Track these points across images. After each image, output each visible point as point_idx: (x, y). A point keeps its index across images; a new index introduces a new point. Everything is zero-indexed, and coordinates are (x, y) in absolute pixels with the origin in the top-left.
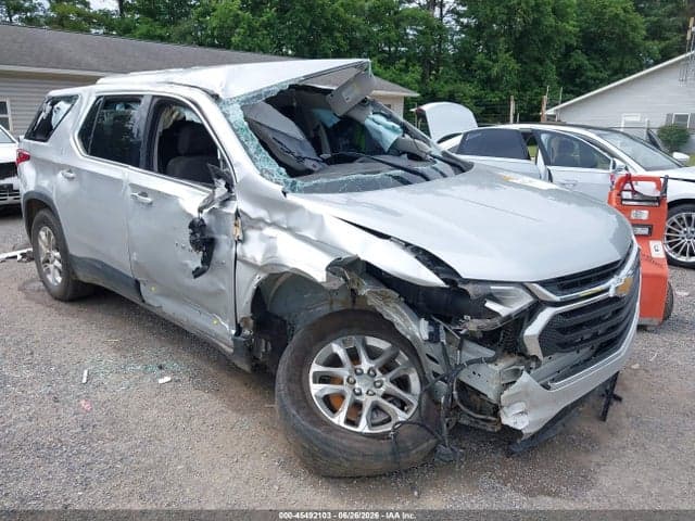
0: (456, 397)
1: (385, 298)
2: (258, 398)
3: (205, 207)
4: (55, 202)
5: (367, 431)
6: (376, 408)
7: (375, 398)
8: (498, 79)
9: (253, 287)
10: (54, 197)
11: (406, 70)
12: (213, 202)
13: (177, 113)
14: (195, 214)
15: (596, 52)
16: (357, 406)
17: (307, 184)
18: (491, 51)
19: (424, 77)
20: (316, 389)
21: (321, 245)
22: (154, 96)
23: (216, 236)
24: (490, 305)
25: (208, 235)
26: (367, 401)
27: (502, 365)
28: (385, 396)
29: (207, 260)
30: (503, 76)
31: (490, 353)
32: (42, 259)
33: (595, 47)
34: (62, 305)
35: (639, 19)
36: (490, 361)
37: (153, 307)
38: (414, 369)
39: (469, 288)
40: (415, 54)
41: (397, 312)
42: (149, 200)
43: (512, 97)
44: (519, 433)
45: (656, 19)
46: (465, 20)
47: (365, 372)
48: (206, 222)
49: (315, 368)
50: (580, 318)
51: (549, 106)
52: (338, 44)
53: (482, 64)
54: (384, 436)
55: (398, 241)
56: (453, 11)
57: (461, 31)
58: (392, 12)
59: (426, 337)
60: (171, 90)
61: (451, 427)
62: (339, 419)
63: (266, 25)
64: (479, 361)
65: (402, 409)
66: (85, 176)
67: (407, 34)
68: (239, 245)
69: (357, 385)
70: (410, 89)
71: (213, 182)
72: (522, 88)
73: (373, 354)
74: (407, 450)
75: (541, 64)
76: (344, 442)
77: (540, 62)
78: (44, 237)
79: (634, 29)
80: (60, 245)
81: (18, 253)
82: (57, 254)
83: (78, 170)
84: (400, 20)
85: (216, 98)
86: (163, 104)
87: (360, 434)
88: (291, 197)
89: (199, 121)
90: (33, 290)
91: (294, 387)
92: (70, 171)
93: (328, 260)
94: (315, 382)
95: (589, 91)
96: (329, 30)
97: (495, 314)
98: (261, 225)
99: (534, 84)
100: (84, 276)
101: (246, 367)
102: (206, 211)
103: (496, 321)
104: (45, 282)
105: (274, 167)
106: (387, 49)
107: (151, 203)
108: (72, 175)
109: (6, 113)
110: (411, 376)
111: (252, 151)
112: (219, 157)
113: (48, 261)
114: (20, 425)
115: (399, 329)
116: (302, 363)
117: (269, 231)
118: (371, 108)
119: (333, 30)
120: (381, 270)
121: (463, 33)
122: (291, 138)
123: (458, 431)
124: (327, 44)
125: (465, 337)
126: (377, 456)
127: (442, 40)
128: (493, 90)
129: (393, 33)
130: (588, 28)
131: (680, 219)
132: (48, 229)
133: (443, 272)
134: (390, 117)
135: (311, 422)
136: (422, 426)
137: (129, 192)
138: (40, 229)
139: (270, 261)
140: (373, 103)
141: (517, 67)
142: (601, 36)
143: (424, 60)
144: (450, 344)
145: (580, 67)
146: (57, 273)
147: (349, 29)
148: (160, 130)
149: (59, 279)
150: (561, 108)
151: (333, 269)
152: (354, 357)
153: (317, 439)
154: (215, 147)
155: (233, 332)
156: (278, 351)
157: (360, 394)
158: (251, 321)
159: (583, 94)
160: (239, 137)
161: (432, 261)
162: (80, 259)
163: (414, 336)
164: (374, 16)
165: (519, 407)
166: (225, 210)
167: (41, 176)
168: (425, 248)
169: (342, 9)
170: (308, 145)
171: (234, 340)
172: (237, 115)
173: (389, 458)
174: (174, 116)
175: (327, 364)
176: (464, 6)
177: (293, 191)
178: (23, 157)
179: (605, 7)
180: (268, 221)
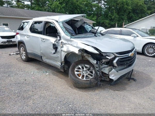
0: (101, 74)
1: (88, 56)
2: (65, 77)
3: (56, 41)
4: (25, 42)
5: (85, 79)
6: (87, 76)
7: (87, 74)
8: (114, 19)
9: (65, 55)
10: (24, 41)
11: (93, 17)
12: (57, 40)
13: (49, 24)
14: (54, 43)
15: (136, 13)
16: (83, 76)
17: (74, 37)
18: (112, 13)
19: (97, 18)
20: (76, 73)
21: (77, 47)
22: (45, 21)
23: (58, 47)
24: (107, 57)
25: (56, 46)
26: (85, 75)
27: (109, 68)
28: (88, 74)
29: (56, 51)
30: (115, 18)
31: (107, 66)
32: (21, 53)
33: (135, 12)
34: (25, 62)
35: (145, 6)
36: (107, 67)
37: (44, 61)
38: (94, 70)
39: (103, 54)
40: (95, 14)
41: (91, 59)
42: (44, 40)
43: (116, 23)
44: (113, 80)
45: (149, 6)
46: (106, 6)
47: (85, 70)
48: (56, 44)
49: (76, 69)
50: (124, 60)
51: (125, 25)
52: (78, 11)
53: (110, 16)
54: (88, 80)
55: (91, 46)
56: (104, 4)
57: (105, 9)
58: (90, 4)
59: (96, 63)
60: (48, 20)
61: (100, 80)
62: (80, 78)
63: (63, 7)
64: (105, 67)
65: (92, 76)
66: (31, 37)
67: (93, 9)
68: (62, 48)
69: (83, 72)
70: (94, 21)
71: (57, 37)
72: (119, 21)
73: (86, 67)
74: (92, 83)
75: (123, 16)
76: (81, 81)
77: (123, 15)
78: (22, 49)
79: (144, 8)
80: (25, 50)
81: (15, 53)
82: (25, 52)
83: (29, 36)
84: (92, 6)
85: (57, 21)
86: (47, 23)
87: (84, 80)
88: (72, 39)
89: (54, 26)
90: (19, 60)
91: (72, 72)
92: (28, 36)
93: (79, 49)
94: (76, 72)
95: (134, 21)
96: (76, 8)
97: (108, 59)
98: (66, 44)
99: (122, 20)
100: (30, 56)
101: (63, 71)
102: (56, 42)
103: (108, 60)
104: (22, 58)
105: (68, 34)
106: (89, 12)
107: (45, 41)
108: (28, 37)
109: (8, 26)
110: (93, 71)
111: (64, 31)
112: (58, 32)
113: (22, 54)
114: (22, 80)
115: (91, 62)
116: (74, 68)
117: (67, 45)
118: (86, 24)
119: (77, 8)
120: (88, 51)
121: (106, 9)
122: (70, 30)
123: (101, 81)
124: (76, 11)
125: (103, 64)
126: (87, 83)
127: (101, 10)
128: (112, 22)
129: (90, 9)
130: (134, 8)
131: (149, 47)
132: (23, 47)
133: (99, 51)
134: (89, 26)
135: (75, 78)
136: (95, 79)
137: (40, 39)
138: (21, 48)
139: (68, 50)
140: (86, 23)
141: (118, 16)
142: (137, 10)
143: (97, 15)
144: (100, 65)
145: (132, 16)
146: (24, 56)
147: (81, 8)
148: (46, 28)
149: (25, 57)
150: (127, 26)
151: (79, 51)
152: (83, 68)
153: (77, 80)
154: (57, 30)
155: (61, 64)
156: (69, 67)
157: (84, 74)
158: (64, 62)
159: (132, 22)
160: (62, 28)
161: (97, 49)
162: (29, 53)
163: (94, 63)
164: (86, 5)
165: (113, 75)
166: (59, 42)
167: (21, 37)
168: (96, 47)
169: (79, 4)
170: (73, 31)
171: (61, 66)
172: (61, 25)
173: (89, 84)
174: (49, 25)
175: (78, 69)
176: (106, 3)
177: (72, 38)
178: (17, 34)
179: (138, 3)
180: (67, 43)
